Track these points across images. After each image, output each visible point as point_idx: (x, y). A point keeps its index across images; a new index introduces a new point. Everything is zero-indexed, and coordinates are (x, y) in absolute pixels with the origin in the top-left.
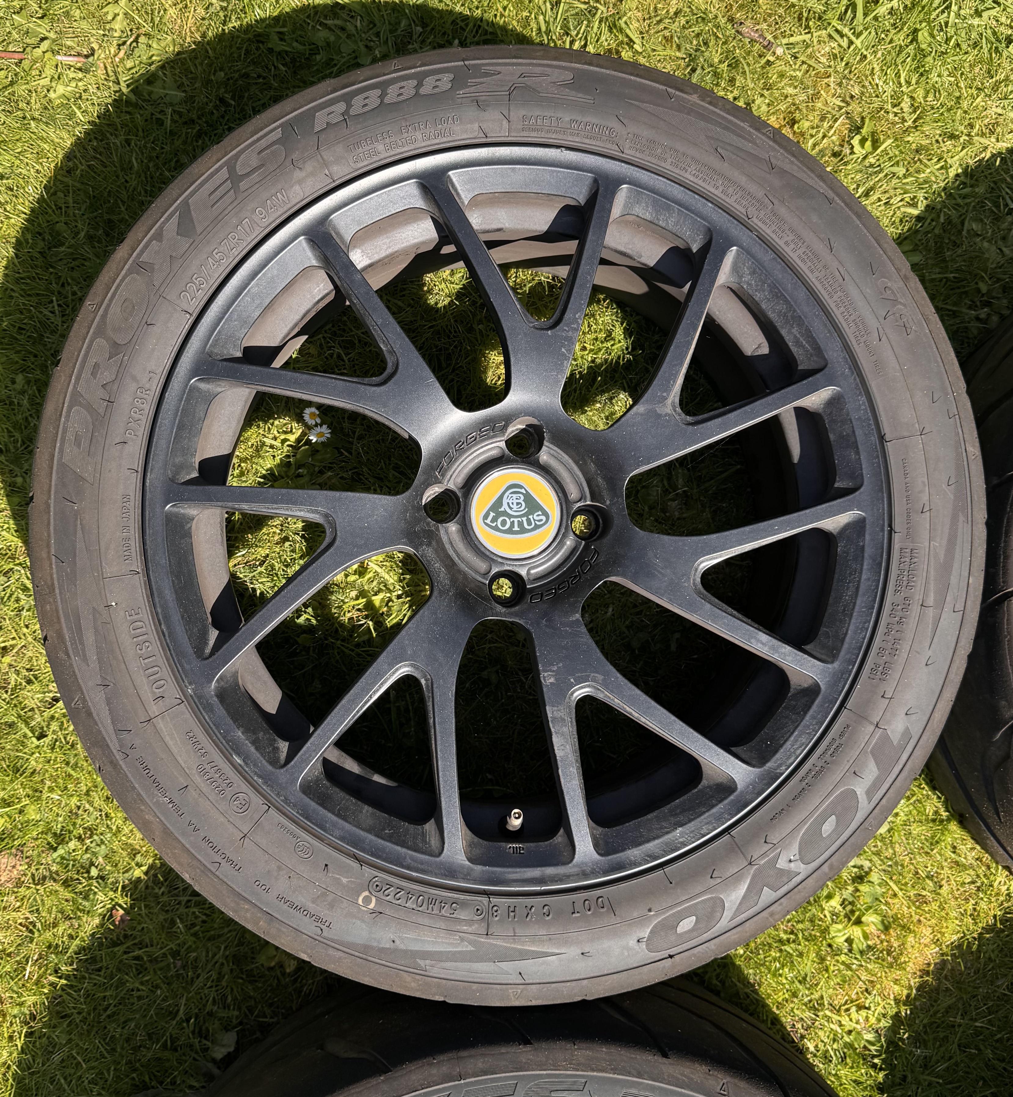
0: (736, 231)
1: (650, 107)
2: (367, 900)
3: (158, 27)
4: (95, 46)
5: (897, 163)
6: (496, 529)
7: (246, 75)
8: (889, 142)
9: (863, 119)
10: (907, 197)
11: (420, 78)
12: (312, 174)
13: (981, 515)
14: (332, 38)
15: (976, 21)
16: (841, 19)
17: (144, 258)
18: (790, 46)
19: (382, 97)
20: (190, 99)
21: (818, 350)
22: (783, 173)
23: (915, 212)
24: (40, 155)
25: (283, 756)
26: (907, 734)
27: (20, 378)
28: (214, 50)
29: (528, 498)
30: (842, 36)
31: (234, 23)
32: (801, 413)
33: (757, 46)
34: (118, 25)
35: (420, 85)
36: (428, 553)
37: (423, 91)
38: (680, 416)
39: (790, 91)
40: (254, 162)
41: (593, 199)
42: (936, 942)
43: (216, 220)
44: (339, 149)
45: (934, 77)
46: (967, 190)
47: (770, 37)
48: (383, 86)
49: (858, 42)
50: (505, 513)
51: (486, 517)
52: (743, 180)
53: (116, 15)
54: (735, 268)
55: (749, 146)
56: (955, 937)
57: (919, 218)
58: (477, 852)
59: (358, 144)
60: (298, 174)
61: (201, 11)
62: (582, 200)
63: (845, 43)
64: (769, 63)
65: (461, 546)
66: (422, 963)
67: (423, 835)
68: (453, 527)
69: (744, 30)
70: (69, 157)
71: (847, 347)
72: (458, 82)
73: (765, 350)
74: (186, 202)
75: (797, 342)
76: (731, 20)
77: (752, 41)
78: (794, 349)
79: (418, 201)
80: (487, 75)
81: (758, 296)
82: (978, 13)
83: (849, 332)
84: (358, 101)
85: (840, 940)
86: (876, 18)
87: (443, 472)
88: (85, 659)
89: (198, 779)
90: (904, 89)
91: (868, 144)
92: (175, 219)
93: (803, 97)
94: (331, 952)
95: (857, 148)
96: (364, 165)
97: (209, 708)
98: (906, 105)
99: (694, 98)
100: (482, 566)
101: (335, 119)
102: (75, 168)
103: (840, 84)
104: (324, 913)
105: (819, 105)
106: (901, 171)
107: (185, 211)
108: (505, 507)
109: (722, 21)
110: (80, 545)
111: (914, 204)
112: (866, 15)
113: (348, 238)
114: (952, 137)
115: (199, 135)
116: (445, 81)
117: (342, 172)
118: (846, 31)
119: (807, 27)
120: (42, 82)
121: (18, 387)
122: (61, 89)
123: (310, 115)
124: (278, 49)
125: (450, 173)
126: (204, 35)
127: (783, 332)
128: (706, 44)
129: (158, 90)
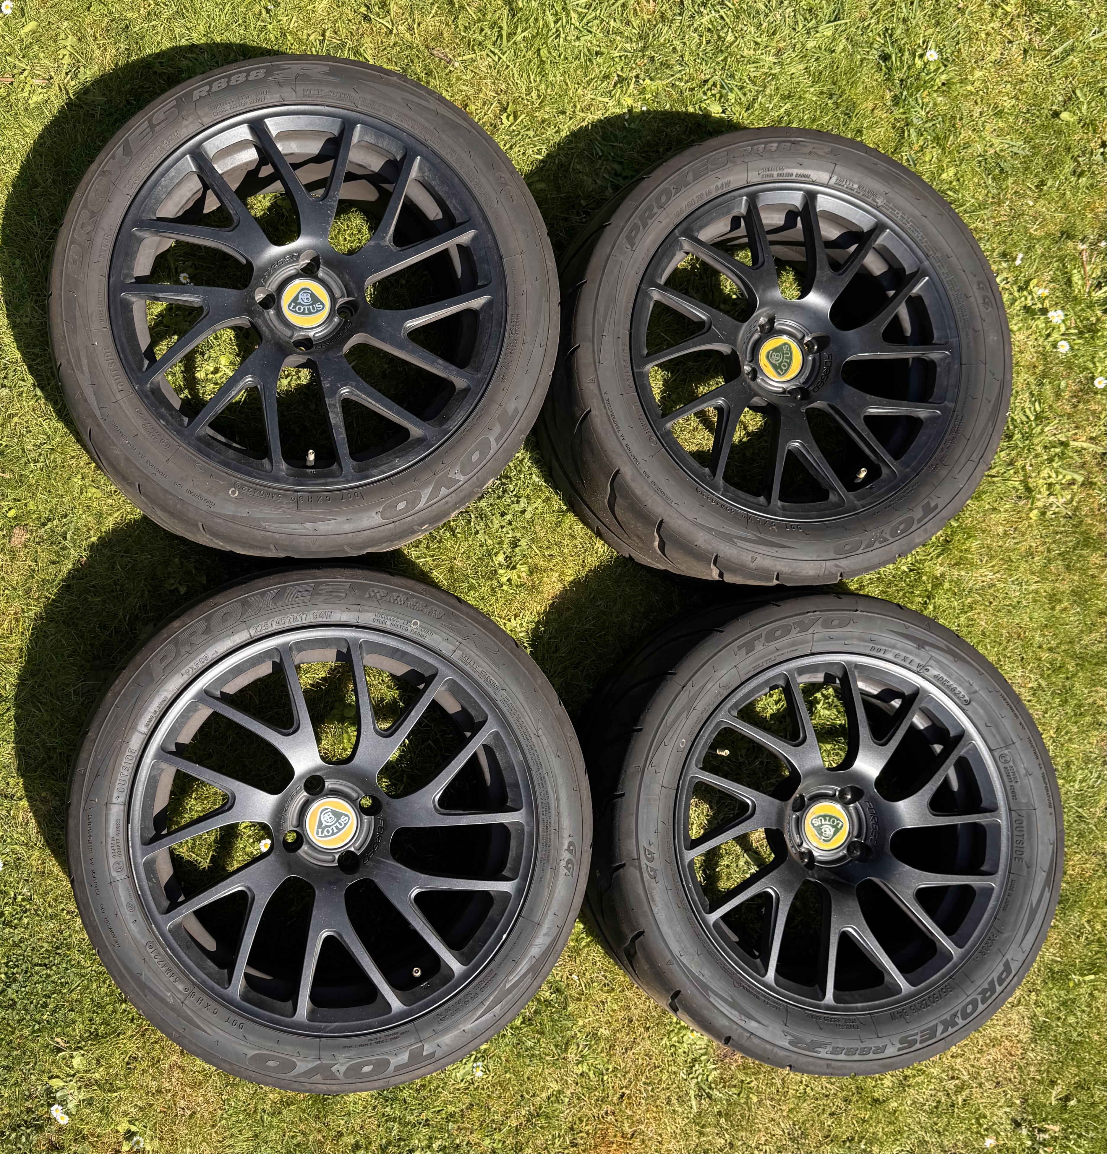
0: (420, 147)
1: (371, 84)
2: (234, 492)
3: (89, 59)
4: (53, 74)
5: (528, 130)
6: (295, 312)
7: (142, 87)
8: (523, 116)
9: (508, 104)
10: (535, 149)
11: (248, 72)
12: (192, 122)
13: (556, 298)
14: (191, 64)
15: (577, 43)
16: (494, 44)
17: (106, 168)
18: (463, 62)
19: (228, 82)
20: (109, 102)
21: (466, 210)
22: (443, 116)
23: (540, 157)
24: (25, 135)
25: (186, 423)
26: (516, 410)
27: (18, 261)
28: (123, 73)
29: (313, 295)
30: (495, 54)
31: (134, 58)
32: (459, 246)
33: (443, 62)
34: (66, 61)
35: (248, 75)
36: (259, 321)
37: (250, 78)
38: (394, 248)
39: (464, 88)
40: (162, 117)
41: (342, 132)
42: (561, 581)
43: (143, 148)
44: (206, 109)
45: (551, 78)
46: (573, 145)
47: (450, 56)
48: (229, 77)
49: (504, 58)
50: (300, 304)
51: (290, 305)
52: (422, 121)
53: (64, 55)
54: (420, 168)
55: (425, 103)
56: (572, 578)
57: (542, 161)
58: (290, 472)
59: (216, 106)
60: (185, 123)
61: (114, 52)
62: (336, 133)
63: (496, 59)
64: (450, 71)
65: (276, 323)
66: (263, 524)
67: (262, 464)
68: (272, 312)
69: (435, 52)
70: (41, 136)
71: (480, 209)
72: (269, 72)
73: (440, 216)
74: (127, 139)
75: (456, 208)
76: (427, 47)
77: (441, 59)
78: (454, 212)
79: (248, 136)
80: (283, 69)
81: (433, 183)
82: (578, 38)
83: (481, 200)
84: (215, 85)
85: (504, 580)
86: (515, 43)
87: (266, 280)
88: (82, 372)
89: (143, 432)
90: (533, 85)
91: (511, 118)
92: (121, 148)
93: (472, 92)
94: (216, 520)
95: (505, 120)
96: (219, 117)
97: (147, 397)
98: (534, 94)
99: (395, 79)
100: (289, 333)
101: (204, 94)
102: (45, 143)
103: (494, 83)
104: (211, 499)
105: (481, 95)
106: (531, 133)
107: (127, 143)
108: (300, 300)
109: (422, 48)
110: (78, 314)
111: (539, 153)
112: (508, 41)
113: (211, 156)
114: (563, 113)
115: (116, 121)
116: (261, 73)
117: (207, 121)
118: (496, 51)
119: (473, 50)
120: (24, 95)
121: (17, 266)
122: (35, 98)
123: (190, 94)
124: (159, 71)
125: (266, 121)
126: (116, 65)
127: (448, 203)
128: (412, 62)
129: (90, 97)
